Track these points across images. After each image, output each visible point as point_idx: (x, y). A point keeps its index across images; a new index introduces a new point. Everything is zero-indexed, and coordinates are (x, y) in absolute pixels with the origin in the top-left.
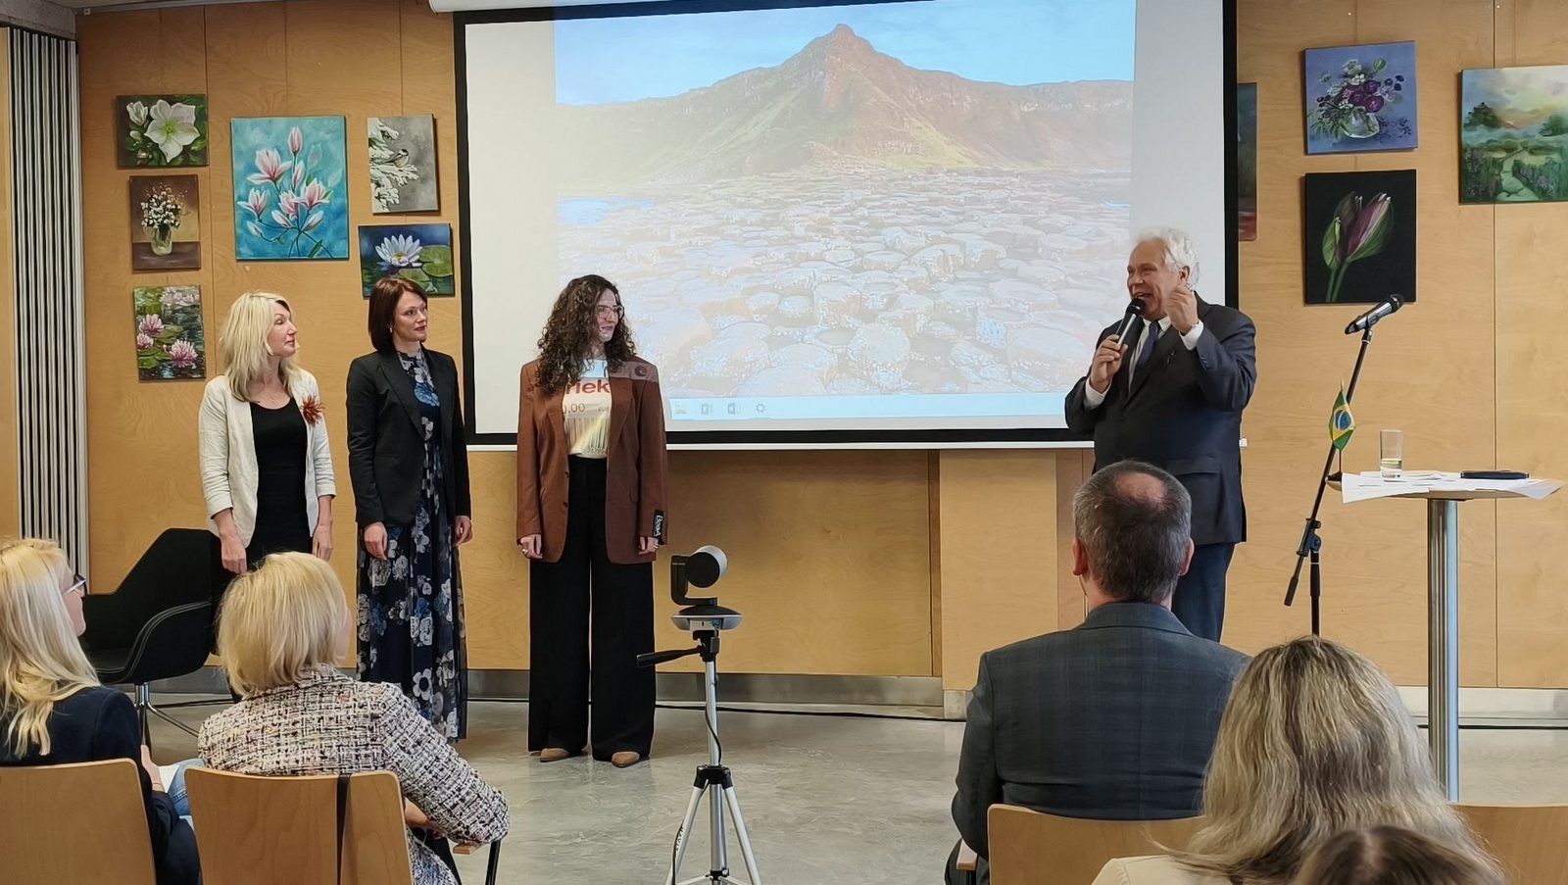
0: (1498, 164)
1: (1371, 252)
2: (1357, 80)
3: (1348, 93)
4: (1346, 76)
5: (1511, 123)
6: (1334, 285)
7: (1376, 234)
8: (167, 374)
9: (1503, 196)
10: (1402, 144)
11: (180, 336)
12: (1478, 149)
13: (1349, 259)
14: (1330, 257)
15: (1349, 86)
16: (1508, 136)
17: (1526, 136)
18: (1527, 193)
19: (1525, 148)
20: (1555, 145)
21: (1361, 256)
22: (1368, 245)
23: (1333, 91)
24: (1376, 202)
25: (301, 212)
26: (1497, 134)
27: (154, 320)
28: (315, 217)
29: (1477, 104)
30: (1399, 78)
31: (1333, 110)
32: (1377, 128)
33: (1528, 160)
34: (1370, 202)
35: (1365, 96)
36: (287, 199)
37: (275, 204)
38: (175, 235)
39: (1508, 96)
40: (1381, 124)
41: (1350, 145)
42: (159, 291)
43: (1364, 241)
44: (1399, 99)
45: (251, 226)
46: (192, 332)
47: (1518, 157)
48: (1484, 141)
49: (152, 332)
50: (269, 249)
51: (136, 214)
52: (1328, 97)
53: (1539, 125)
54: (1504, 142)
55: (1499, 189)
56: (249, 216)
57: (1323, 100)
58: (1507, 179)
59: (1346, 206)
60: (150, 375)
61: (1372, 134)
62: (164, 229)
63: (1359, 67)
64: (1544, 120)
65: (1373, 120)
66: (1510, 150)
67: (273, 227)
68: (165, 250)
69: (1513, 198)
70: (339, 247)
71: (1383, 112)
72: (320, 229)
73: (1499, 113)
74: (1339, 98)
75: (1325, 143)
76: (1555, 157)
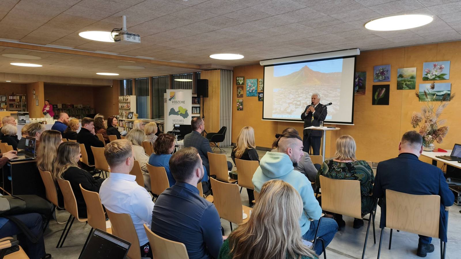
0: (403, 83)
1: (382, 97)
2: (381, 71)
3: (380, 73)
4: (380, 70)
5: (405, 77)
6: (376, 102)
7: (383, 95)
8: (239, 110)
9: (403, 89)
10: (388, 80)
11: (241, 105)
12: (400, 81)
13: (379, 98)
14: (376, 98)
15: (380, 72)
16: (405, 79)
17: (407, 79)
18: (407, 88)
19: (407, 81)
20: (412, 80)
21: (381, 98)
22: (381, 96)
23: (378, 72)
24: (383, 89)
25: (253, 90)
26: (403, 79)
27: (238, 103)
28: (254, 91)
29: (400, 74)
30: (388, 70)
31: (377, 75)
32: (384, 78)
33: (408, 83)
34: (382, 89)
35: (382, 73)
36: (251, 89)
37: (250, 90)
38: (241, 93)
39: (405, 73)
40: (385, 77)
41: (380, 81)
42: (239, 100)
43: (381, 95)
44: (387, 74)
45: (248, 92)
46: (242, 105)
47: (406, 82)
48: (400, 80)
49: (238, 105)
50: (250, 95)
51: (237, 91)
52: (377, 74)
53: (409, 77)
54: (404, 80)
55: (403, 87)
56: (248, 91)
57: (376, 74)
58: (404, 86)
59: (378, 90)
60: (238, 110)
61: (383, 79)
62: (240, 92)
63: (381, 69)
64: (410, 76)
65: (383, 77)
66: (405, 81)
67: (250, 92)
68: (240, 95)
69: (405, 89)
70: (256, 95)
71: (385, 75)
72: (254, 92)
73: (403, 75)
74: (379, 73)
75: (376, 81)
76: (412, 82)
